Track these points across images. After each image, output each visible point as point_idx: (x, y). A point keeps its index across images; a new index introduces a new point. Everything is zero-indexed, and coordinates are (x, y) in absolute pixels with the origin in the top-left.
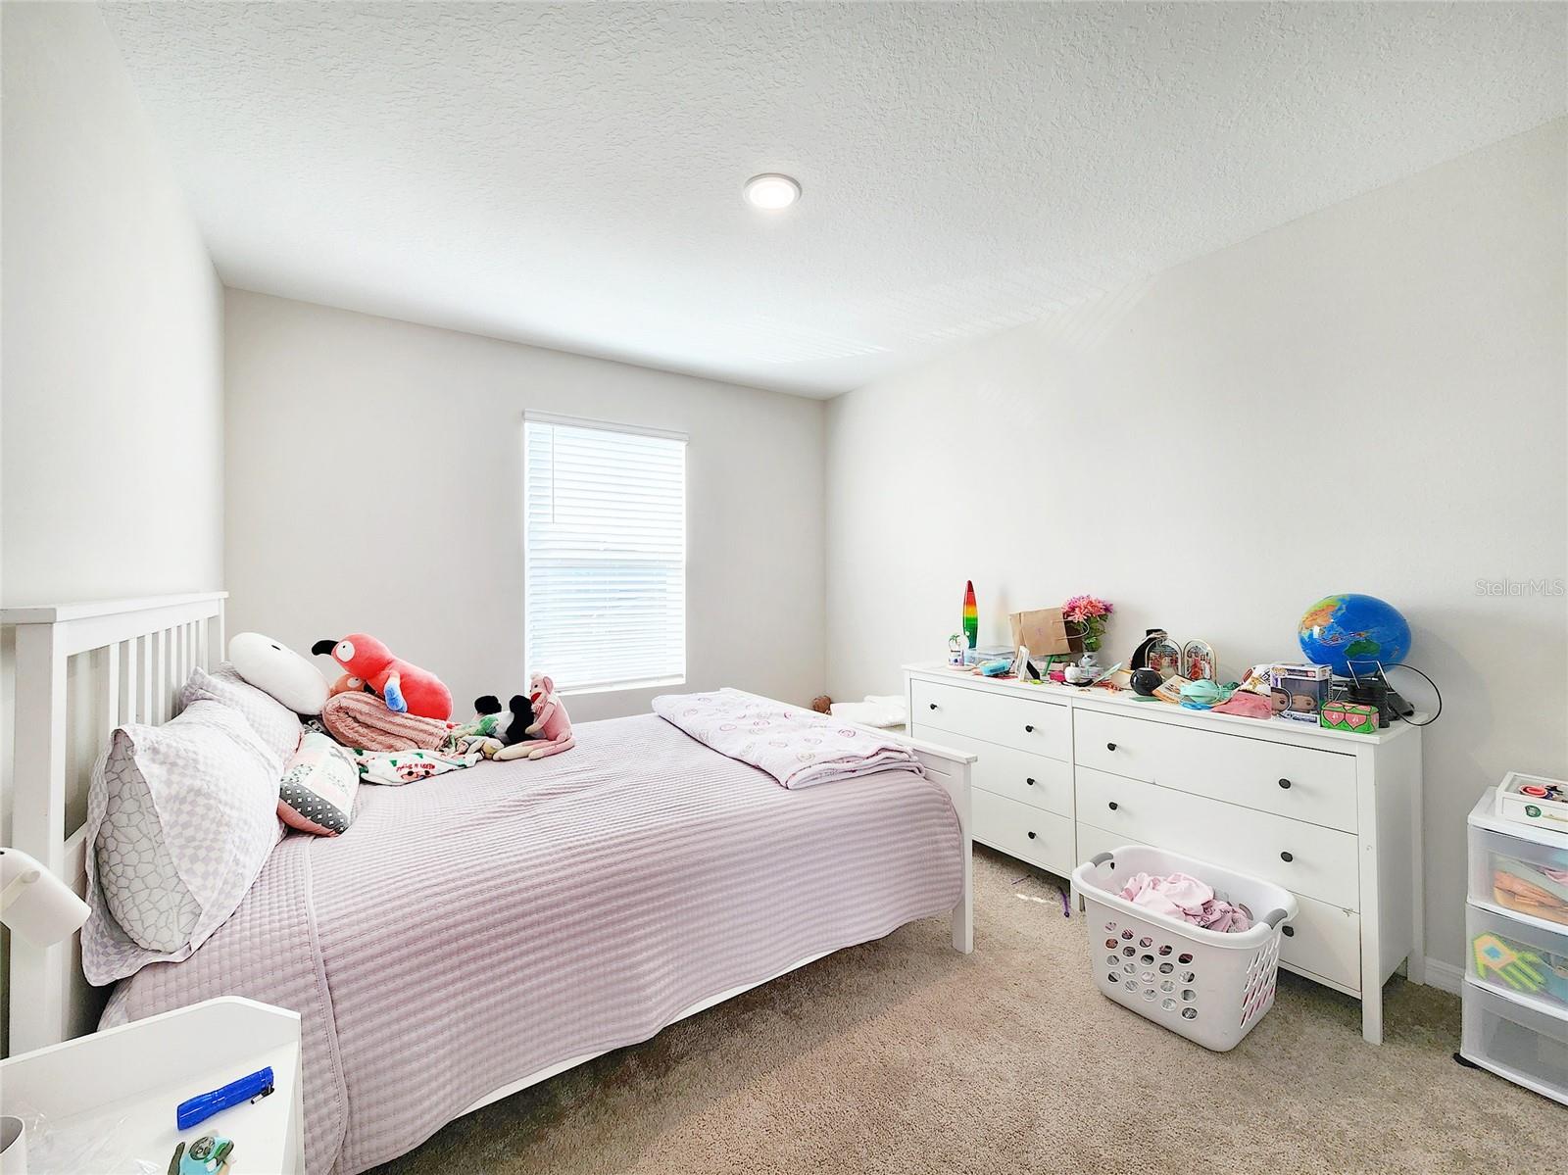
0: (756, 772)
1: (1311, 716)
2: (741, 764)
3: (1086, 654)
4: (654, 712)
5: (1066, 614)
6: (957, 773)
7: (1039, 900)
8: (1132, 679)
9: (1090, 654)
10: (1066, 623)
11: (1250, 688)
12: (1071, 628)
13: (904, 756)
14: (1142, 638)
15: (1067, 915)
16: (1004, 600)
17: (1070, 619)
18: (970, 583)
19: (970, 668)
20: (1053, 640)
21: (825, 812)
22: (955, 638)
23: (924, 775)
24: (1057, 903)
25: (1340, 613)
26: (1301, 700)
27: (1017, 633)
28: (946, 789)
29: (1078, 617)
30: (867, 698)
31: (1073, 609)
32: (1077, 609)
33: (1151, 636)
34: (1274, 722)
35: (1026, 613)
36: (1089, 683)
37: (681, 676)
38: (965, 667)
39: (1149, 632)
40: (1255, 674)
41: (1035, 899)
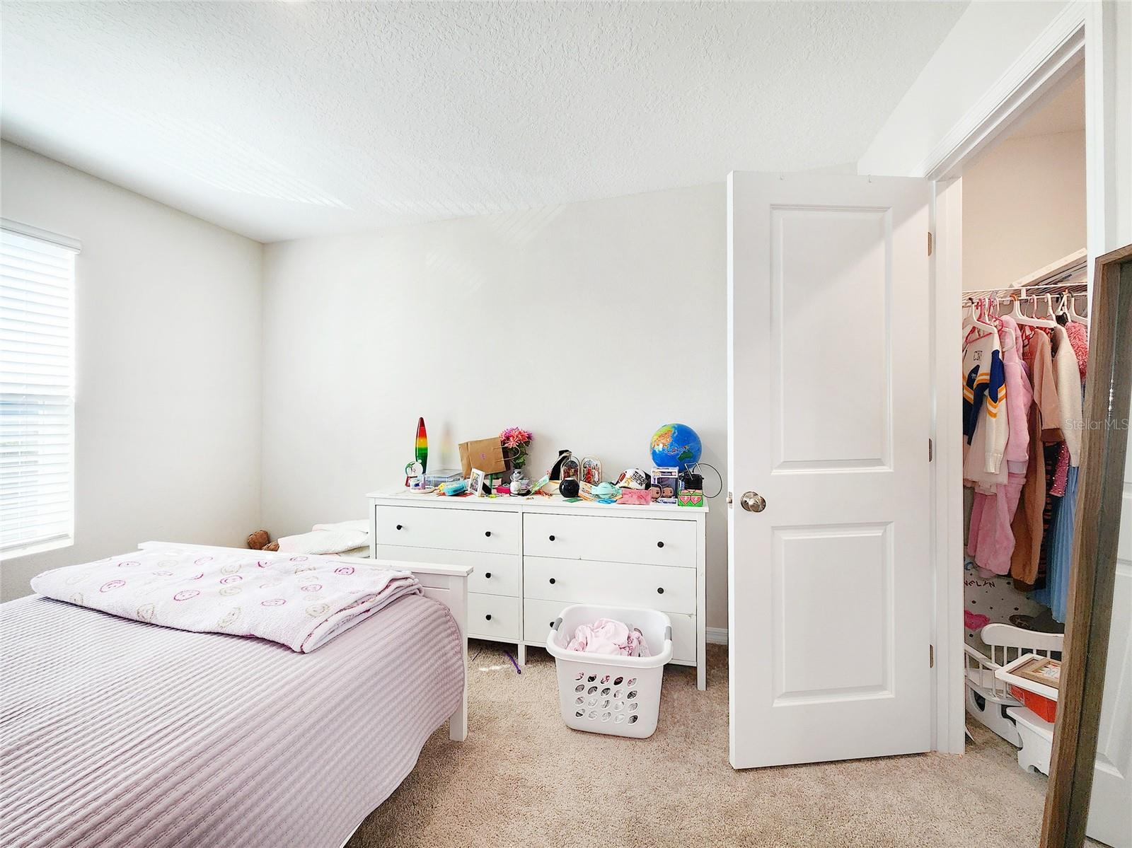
0: (248, 644)
1: (672, 499)
2: (221, 639)
3: (516, 471)
4: (33, 592)
5: (503, 443)
6: (455, 586)
7: (498, 668)
8: (561, 486)
9: (519, 470)
10: (503, 448)
11: (626, 485)
12: (506, 452)
13: (409, 582)
14: (557, 458)
15: (519, 672)
16: (448, 433)
17: (506, 445)
18: (422, 420)
19: (432, 490)
20: (494, 461)
21: (356, 667)
22: (410, 466)
23: (422, 594)
24: (508, 665)
25: (675, 435)
26: (668, 491)
27: (465, 458)
28: (445, 603)
29: (512, 444)
30: (314, 528)
31: (508, 438)
32: (511, 438)
33: (563, 455)
34: (653, 505)
35: (472, 443)
36: (528, 493)
37: (65, 536)
38: (427, 490)
39: (561, 453)
40: (628, 476)
41: (494, 668)
